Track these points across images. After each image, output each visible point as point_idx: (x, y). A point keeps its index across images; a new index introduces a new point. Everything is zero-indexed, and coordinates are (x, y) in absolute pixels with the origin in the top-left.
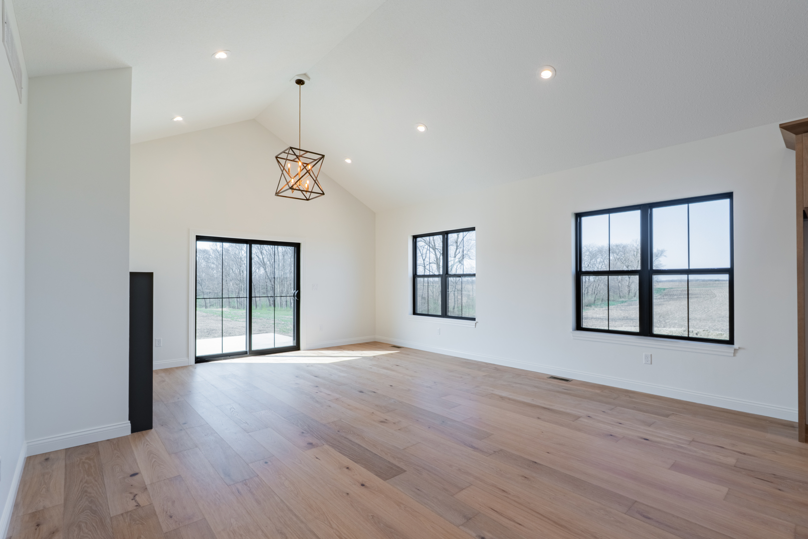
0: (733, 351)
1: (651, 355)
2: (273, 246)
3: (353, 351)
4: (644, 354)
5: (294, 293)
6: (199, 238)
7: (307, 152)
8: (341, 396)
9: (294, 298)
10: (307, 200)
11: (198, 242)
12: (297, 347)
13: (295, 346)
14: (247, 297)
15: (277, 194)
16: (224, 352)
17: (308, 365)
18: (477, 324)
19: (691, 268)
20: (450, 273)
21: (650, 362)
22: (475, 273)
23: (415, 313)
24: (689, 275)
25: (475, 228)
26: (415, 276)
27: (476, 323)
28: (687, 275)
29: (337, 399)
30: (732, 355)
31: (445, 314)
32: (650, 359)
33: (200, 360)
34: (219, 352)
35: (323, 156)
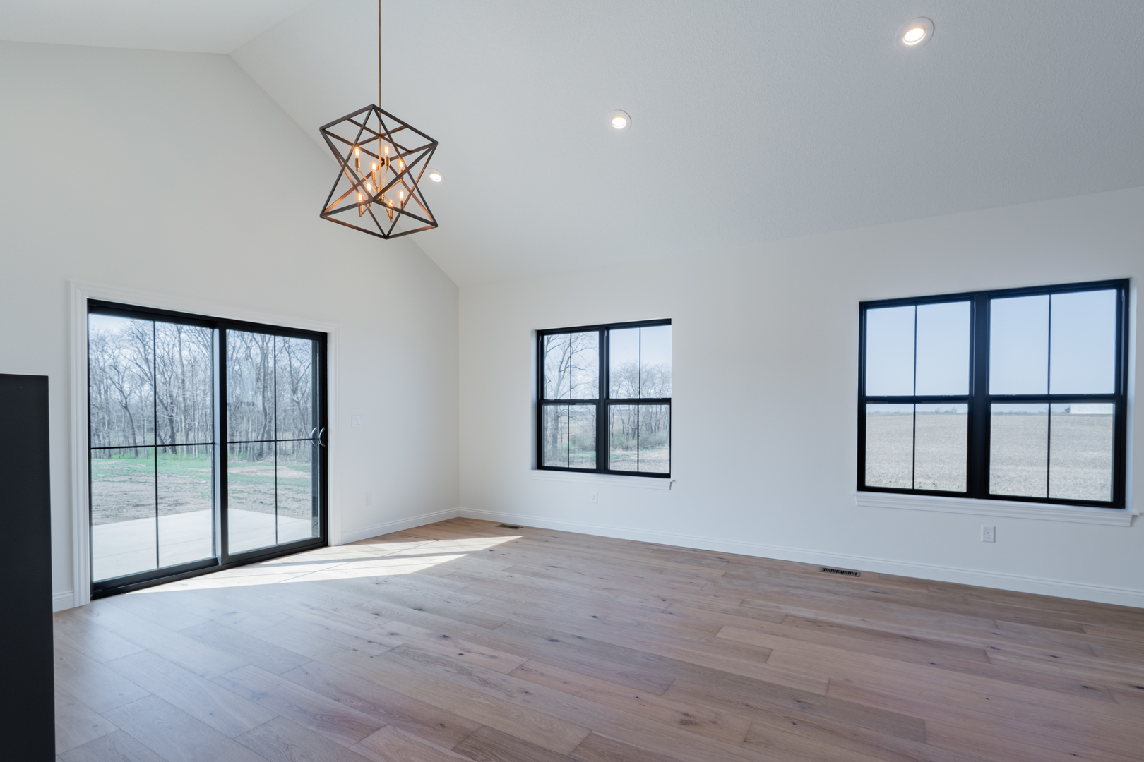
0: (1130, 519)
1: (995, 528)
2: (273, 337)
3: (437, 540)
4: (982, 526)
5: (315, 434)
6: (96, 306)
7: (405, 126)
8: (524, 659)
9: (315, 442)
10: (386, 237)
11: (93, 317)
12: (321, 541)
13: (318, 538)
14: (213, 444)
15: (325, 214)
16: (163, 565)
17: (379, 581)
18: (673, 484)
19: (1051, 393)
20: (613, 396)
21: (992, 539)
22: (668, 396)
23: (540, 465)
24: (1052, 405)
25: (670, 320)
26: (541, 402)
27: (671, 483)
28: (1047, 405)
29: (522, 668)
30: (1128, 524)
31: (602, 467)
32: (992, 534)
33: (102, 590)
34: (150, 566)
35: (434, 145)
